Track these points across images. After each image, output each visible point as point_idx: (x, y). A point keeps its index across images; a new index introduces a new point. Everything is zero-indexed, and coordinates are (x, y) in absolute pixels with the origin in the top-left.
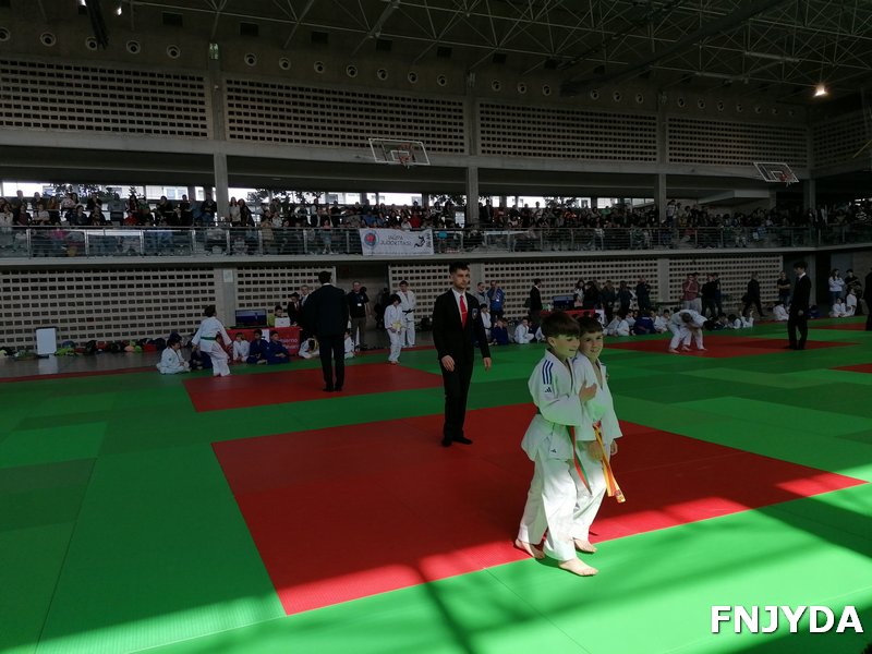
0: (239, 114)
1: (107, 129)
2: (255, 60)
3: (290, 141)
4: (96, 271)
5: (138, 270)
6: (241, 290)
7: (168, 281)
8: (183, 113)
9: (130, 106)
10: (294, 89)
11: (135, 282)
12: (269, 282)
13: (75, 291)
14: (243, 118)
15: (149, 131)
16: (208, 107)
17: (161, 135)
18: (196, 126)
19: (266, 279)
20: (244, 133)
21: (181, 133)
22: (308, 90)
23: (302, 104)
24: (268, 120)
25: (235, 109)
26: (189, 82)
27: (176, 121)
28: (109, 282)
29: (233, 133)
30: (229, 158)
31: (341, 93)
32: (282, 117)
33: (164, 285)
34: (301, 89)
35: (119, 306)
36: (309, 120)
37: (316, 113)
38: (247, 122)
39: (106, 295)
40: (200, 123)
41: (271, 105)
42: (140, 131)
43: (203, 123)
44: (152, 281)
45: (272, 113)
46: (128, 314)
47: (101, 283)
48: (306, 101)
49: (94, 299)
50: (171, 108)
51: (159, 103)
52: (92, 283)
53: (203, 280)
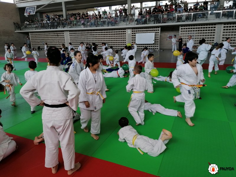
6: (132, 36)
33: (115, 34)
53: (123, 33)
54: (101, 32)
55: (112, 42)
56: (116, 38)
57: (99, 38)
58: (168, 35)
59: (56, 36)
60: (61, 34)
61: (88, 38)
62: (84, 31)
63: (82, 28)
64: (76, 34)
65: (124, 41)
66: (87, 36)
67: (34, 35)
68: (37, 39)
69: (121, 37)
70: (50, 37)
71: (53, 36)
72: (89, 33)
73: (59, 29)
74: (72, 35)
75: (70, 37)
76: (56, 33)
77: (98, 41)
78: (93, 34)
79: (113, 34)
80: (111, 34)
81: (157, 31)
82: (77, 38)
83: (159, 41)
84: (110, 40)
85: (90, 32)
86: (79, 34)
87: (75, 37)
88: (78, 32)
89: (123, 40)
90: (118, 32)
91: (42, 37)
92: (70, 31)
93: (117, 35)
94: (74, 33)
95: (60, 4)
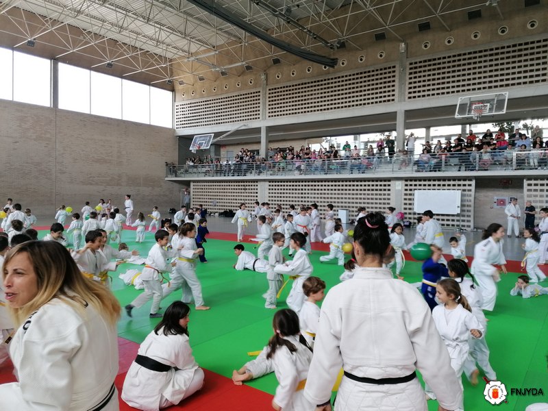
0: (415, 82)
1: (346, 107)
2: (429, 46)
3: (448, 93)
4: (335, 181)
5: (353, 181)
6: (406, 194)
7: (367, 188)
8: (383, 90)
9: (357, 92)
10: (454, 56)
11: (352, 188)
13: (326, 192)
14: (417, 85)
15: (364, 104)
16: (396, 83)
17: (370, 105)
18: (389, 96)
20: (417, 94)
21: (380, 102)
22: (465, 54)
23: (459, 65)
24: (434, 82)
25: (413, 80)
26: (387, 71)
27: (379, 95)
28: (341, 188)
29: (410, 95)
30: (406, 111)
31: (492, 50)
32: (443, 78)
33: (365, 190)
34: (459, 55)
35: (344, 200)
36: (464, 75)
37: (469, 69)
38: (419, 87)
39: (339, 194)
40: (391, 93)
41: (436, 72)
42: (361, 105)
43: (393, 93)
44: (359, 188)
45: (437, 77)
47: (337, 188)
48: (462, 62)
49: (333, 196)
50: (377, 89)
51: (371, 87)
52: (333, 188)
53: (385, 188)
56: (368, 199)
58: (496, 198)
59: (241, 189)
60: (252, 186)
61: (306, 195)
62: (299, 182)
63: (296, 175)
64: (283, 187)
66: (304, 192)
67: (199, 187)
68: (203, 194)
69: (378, 197)
70: (231, 191)
71: (236, 189)
72: (309, 186)
73: (249, 177)
74: (272, 189)
75: (269, 193)
76: (243, 184)
78: (317, 188)
79: (361, 190)
80: (357, 190)
81: (467, 188)
82: (282, 195)
83: (472, 209)
84: (354, 201)
85: (310, 183)
86: (288, 188)
87: (278, 193)
88: (286, 184)
89: (384, 204)
90: (373, 185)
91: (214, 191)
92: (270, 182)
93: (370, 192)
94: (278, 186)
95: (258, 130)
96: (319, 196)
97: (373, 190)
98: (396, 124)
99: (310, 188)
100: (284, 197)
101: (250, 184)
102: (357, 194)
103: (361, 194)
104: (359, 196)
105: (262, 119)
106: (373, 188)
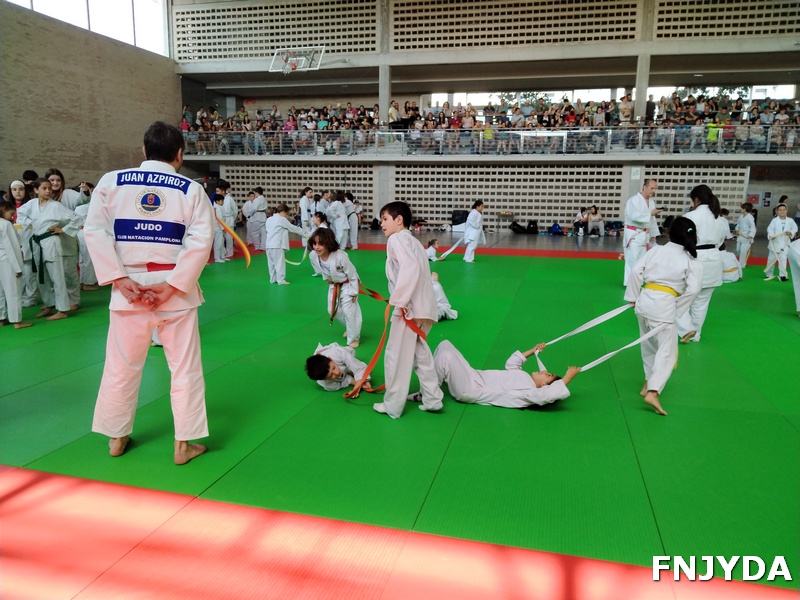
0: (669, 12)
4: (526, 166)
5: (559, 166)
7: (582, 177)
8: (616, 18)
11: (555, 177)
12: (675, 181)
14: (672, 16)
15: (583, 39)
16: (639, 9)
17: (593, 41)
18: (626, 29)
19: (672, 177)
20: (671, 31)
21: (611, 38)
24: (698, 15)
25: (666, 8)
27: (607, 27)
28: (535, 177)
29: (660, 32)
30: (652, 57)
33: (578, 180)
35: (540, 197)
38: (677, 19)
39: (531, 187)
40: (629, 26)
42: (576, 39)
43: (632, 25)
44: (568, 177)
46: (546, 204)
47: (529, 177)
49: (522, 190)
50: (605, 15)
53: (612, 177)
54: (526, 173)
55: (566, 205)
56: (584, 195)
57: (515, 190)
59: (338, 179)
60: (359, 172)
61: (471, 190)
62: (457, 167)
64: (424, 176)
65: (614, 205)
66: (466, 183)
69: (601, 191)
71: (327, 179)
72: (475, 173)
74: (403, 179)
75: (397, 186)
76: (340, 169)
77: (511, 201)
78: (491, 177)
79: (571, 180)
80: (565, 180)
81: (738, 178)
82: (424, 189)
84: (560, 198)
85: (479, 170)
86: (436, 176)
87: (415, 186)
88: (430, 170)
89: (610, 202)
90: (592, 173)
92: (398, 166)
93: (588, 184)
94: (415, 173)
95: (373, 72)
96: (496, 190)
97: (591, 180)
98: (635, 76)
99: (478, 177)
100: (426, 193)
101: (357, 169)
102: (564, 187)
103: (571, 187)
104: (567, 191)
105: (382, 52)
106: (592, 177)
